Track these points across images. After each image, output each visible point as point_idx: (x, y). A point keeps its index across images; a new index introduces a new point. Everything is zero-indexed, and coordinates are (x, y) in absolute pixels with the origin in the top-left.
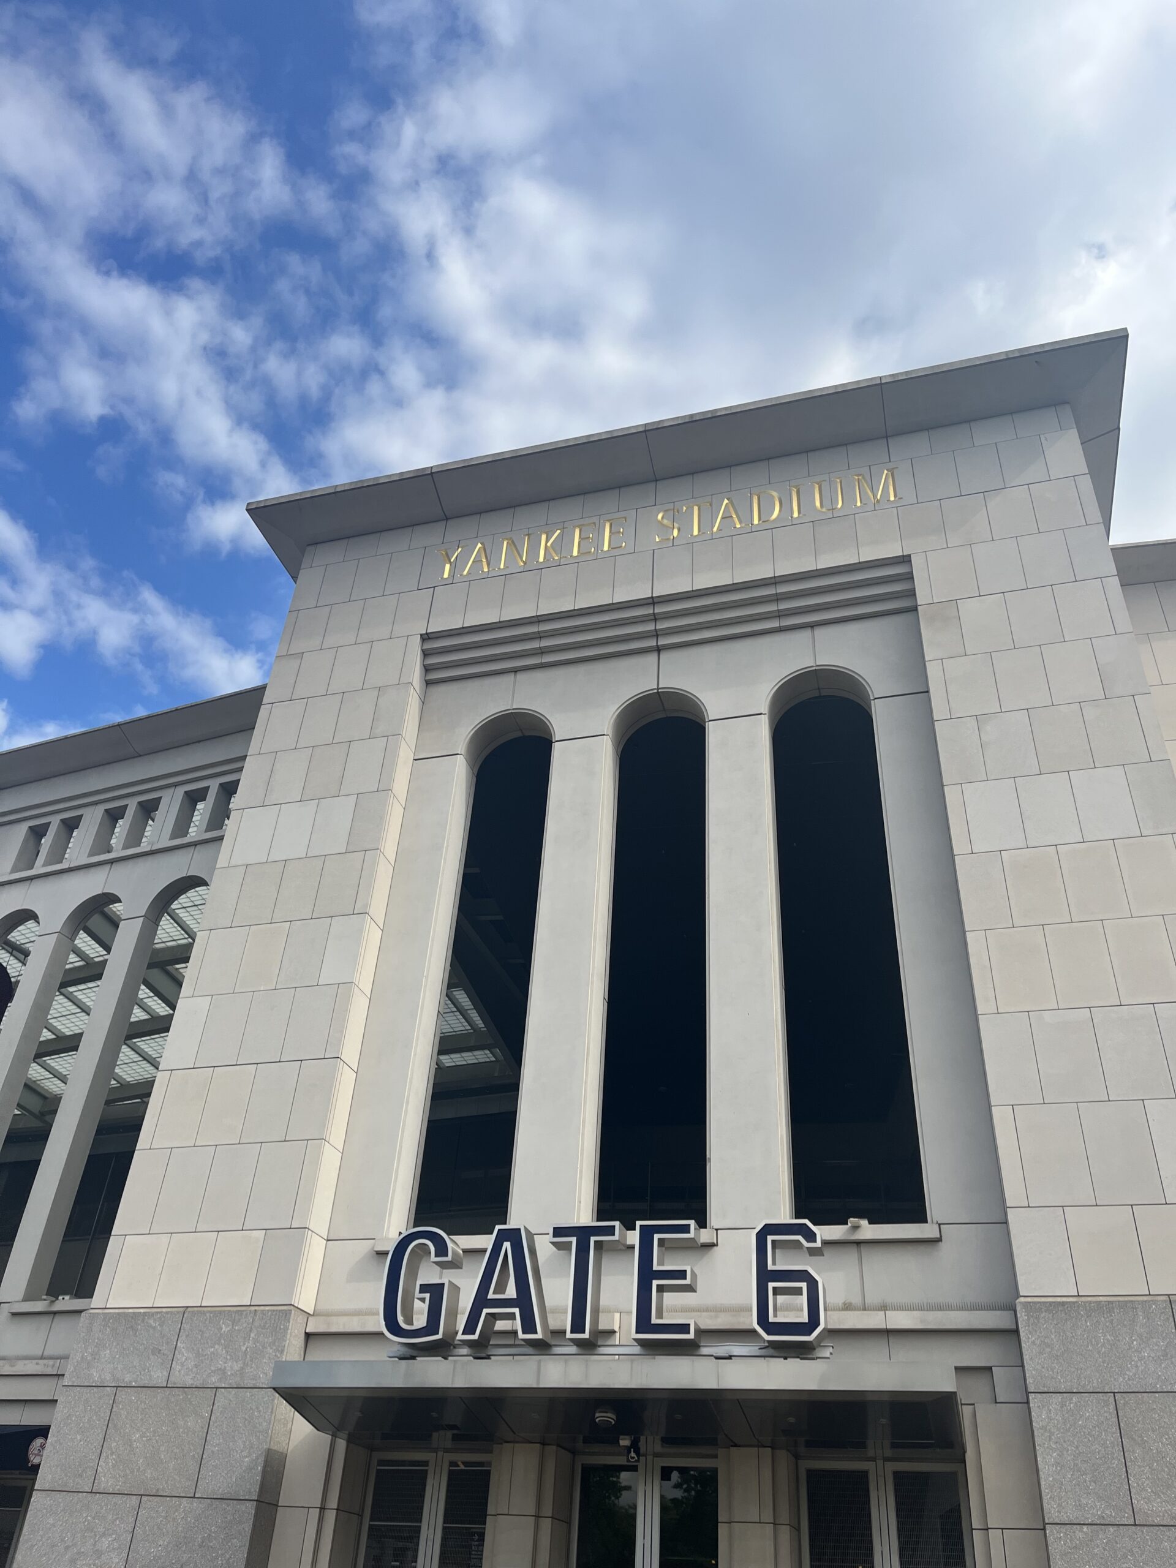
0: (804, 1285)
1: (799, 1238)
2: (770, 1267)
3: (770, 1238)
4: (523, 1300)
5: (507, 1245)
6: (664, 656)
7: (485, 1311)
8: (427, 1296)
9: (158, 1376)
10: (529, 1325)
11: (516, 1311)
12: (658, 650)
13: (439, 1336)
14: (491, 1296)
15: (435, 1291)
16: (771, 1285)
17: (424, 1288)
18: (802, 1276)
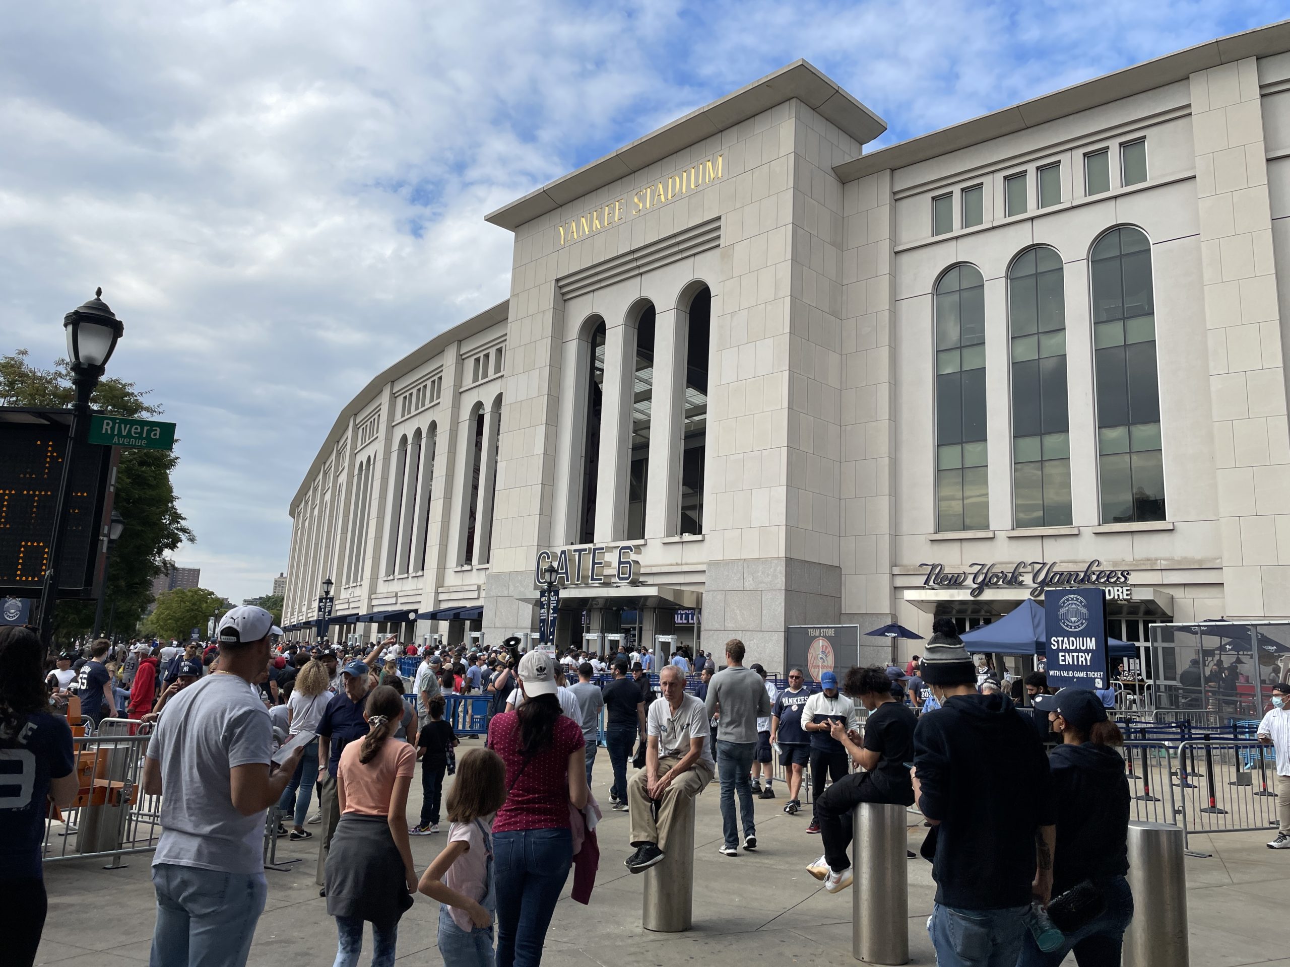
0: (628, 565)
1: (629, 551)
2: (622, 560)
3: (622, 551)
4: (566, 572)
5: (563, 555)
6: (643, 276)
7: (558, 575)
9: (506, 593)
11: (565, 575)
12: (641, 274)
14: (559, 571)
16: (621, 565)
17: (545, 569)
18: (628, 563)
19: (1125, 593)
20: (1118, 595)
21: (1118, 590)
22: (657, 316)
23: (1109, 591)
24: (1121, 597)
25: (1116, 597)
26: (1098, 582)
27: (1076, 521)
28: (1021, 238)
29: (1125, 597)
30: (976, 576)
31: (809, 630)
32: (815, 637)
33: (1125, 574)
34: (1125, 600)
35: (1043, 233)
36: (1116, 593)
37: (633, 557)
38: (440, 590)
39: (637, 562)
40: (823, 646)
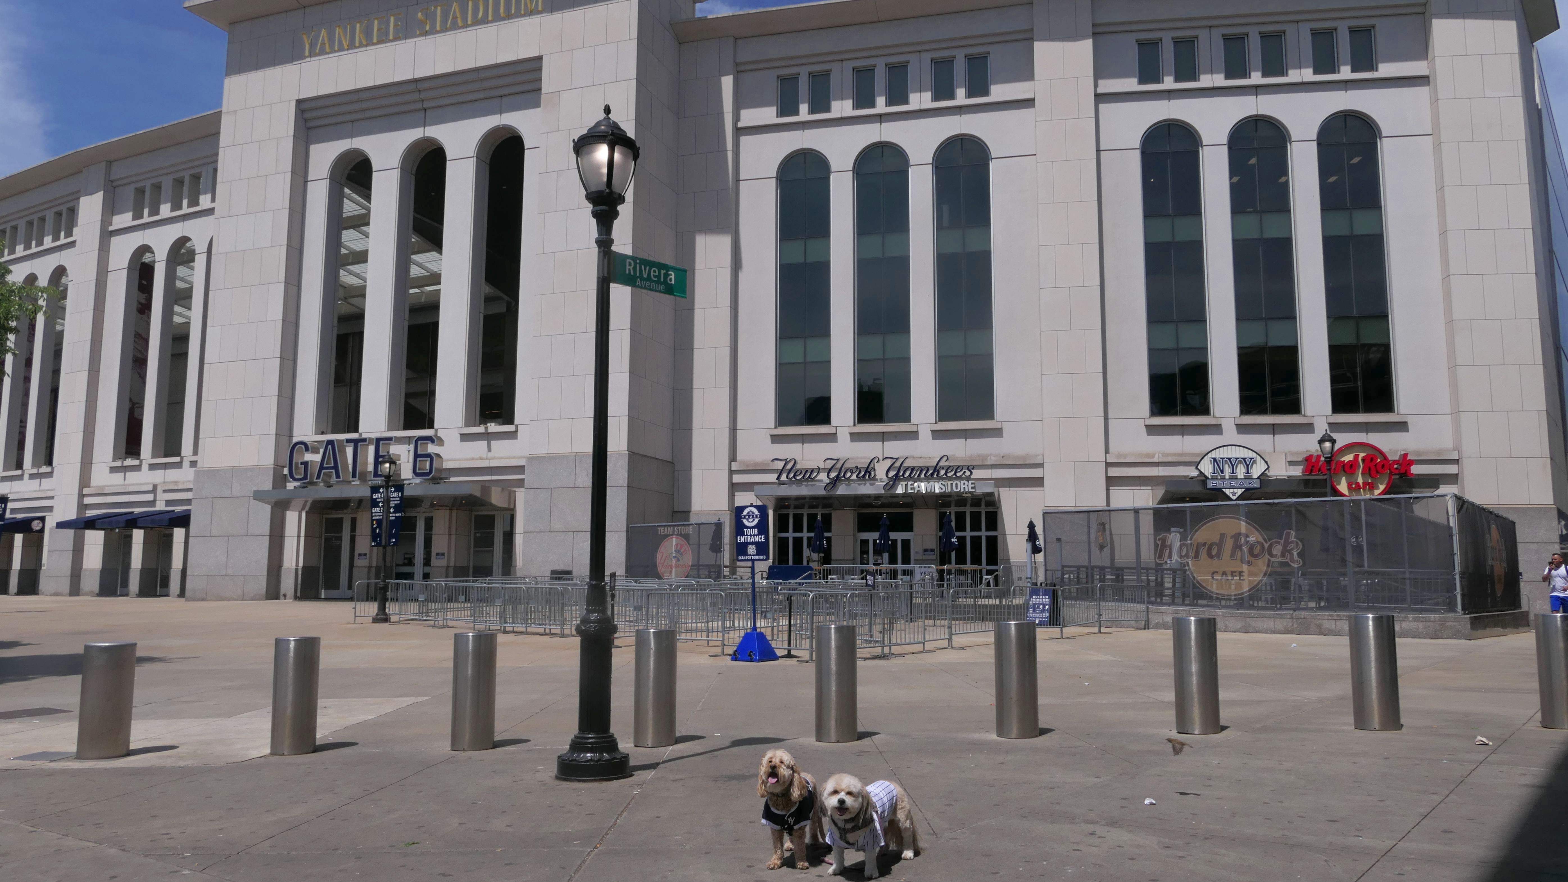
0: (429, 459)
1: (429, 442)
2: (419, 453)
3: (419, 442)
4: (336, 467)
5: (330, 447)
6: (429, 113)
7: (323, 471)
8: (303, 466)
9: (227, 493)
10: (338, 476)
11: (333, 471)
12: (425, 109)
13: (308, 480)
14: (325, 465)
15: (306, 464)
16: (418, 459)
17: (302, 463)
18: (429, 455)
19: (970, 486)
20: (964, 488)
21: (964, 484)
22: (448, 163)
23: (956, 484)
24: (967, 490)
25: (962, 490)
26: (946, 475)
27: (914, 419)
28: (869, 134)
29: (970, 490)
30: (830, 471)
31: (659, 529)
32: (667, 536)
33: (970, 468)
34: (970, 493)
35: (891, 133)
36: (963, 487)
37: (432, 449)
38: (86, 491)
39: (438, 455)
40: (677, 545)
